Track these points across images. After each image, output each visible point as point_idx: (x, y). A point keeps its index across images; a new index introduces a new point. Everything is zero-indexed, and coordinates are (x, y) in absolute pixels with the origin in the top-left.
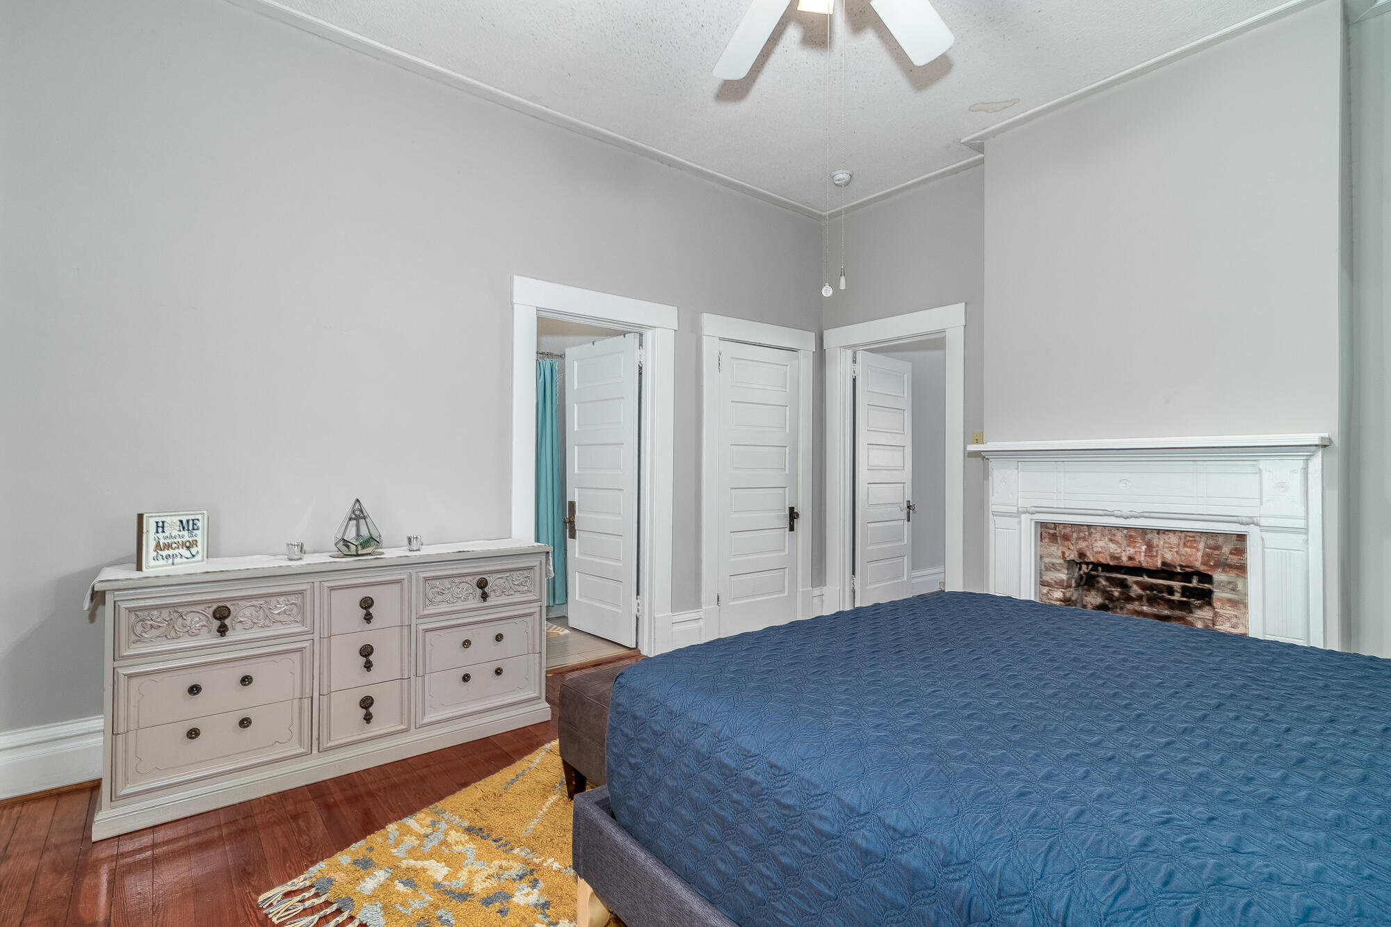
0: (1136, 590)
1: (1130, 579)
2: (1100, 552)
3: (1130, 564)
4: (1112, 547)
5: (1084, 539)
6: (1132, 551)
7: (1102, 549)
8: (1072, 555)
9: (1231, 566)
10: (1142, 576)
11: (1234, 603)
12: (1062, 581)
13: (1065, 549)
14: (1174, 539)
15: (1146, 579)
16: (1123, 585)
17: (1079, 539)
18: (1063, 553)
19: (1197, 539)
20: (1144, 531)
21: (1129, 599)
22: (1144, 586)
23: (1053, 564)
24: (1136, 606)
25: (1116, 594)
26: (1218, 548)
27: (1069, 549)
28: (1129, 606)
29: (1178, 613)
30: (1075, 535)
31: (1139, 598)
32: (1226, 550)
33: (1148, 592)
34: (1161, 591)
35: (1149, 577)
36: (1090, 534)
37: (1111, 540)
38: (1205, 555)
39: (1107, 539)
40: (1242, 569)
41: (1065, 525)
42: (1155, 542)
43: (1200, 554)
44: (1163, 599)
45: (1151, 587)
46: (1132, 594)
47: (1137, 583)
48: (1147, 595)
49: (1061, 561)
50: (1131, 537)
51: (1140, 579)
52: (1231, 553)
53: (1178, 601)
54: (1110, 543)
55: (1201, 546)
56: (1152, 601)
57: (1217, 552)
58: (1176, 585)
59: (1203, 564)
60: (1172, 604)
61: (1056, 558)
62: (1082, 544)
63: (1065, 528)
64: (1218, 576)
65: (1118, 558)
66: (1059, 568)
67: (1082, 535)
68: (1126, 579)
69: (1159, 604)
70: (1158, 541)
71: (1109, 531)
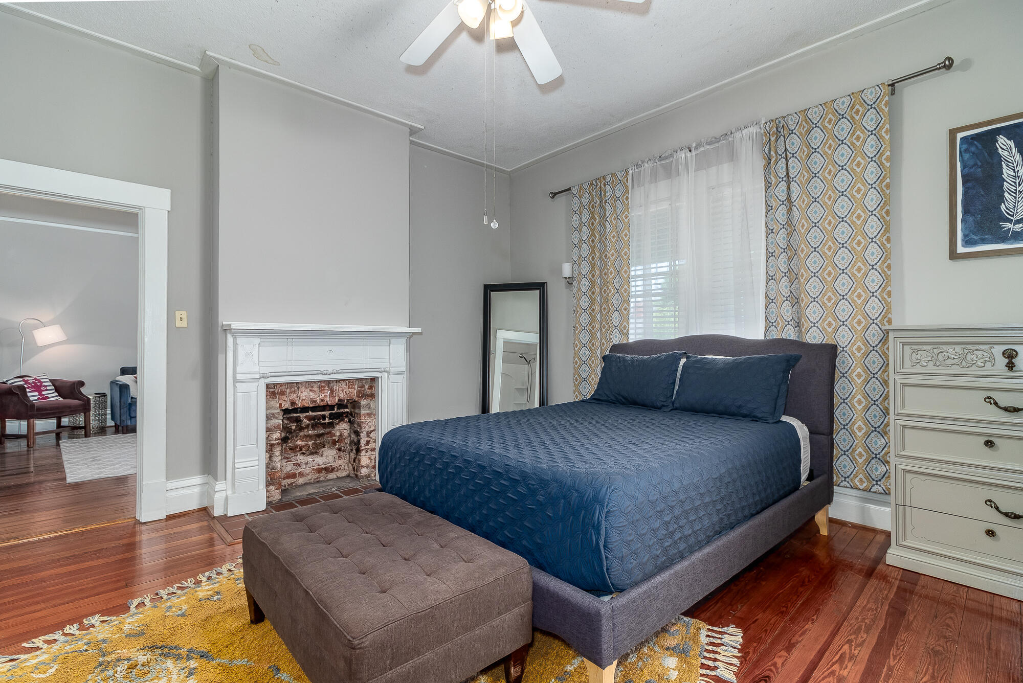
0: (306, 422)
1: (302, 415)
2: (304, 400)
3: (321, 404)
4: (312, 394)
5: (294, 392)
6: (323, 395)
7: (305, 397)
8: (287, 405)
9: (368, 396)
10: (308, 412)
11: (369, 415)
12: (279, 425)
13: (281, 401)
14: (343, 385)
15: (311, 413)
16: (298, 420)
17: (291, 393)
18: (280, 405)
19: (354, 383)
20: (329, 382)
21: (301, 429)
22: (309, 418)
23: (273, 414)
24: (305, 432)
25: (294, 427)
26: (363, 387)
27: (284, 401)
28: (301, 434)
29: (328, 430)
30: (288, 391)
31: (307, 427)
32: (366, 387)
33: (312, 421)
34: (318, 420)
35: (312, 412)
36: (298, 388)
37: (311, 390)
38: (359, 392)
39: (308, 390)
40: (373, 396)
41: (281, 384)
42: (335, 388)
43: (355, 391)
44: (320, 424)
45: (313, 418)
46: (303, 425)
47: (306, 417)
48: (312, 423)
49: (279, 411)
50: (322, 386)
51: (307, 414)
52: (368, 389)
53: (328, 423)
54: (311, 392)
55: (356, 387)
56: (314, 426)
57: (363, 389)
58: (327, 413)
59: (357, 396)
60: (324, 426)
61: (275, 409)
62: (293, 396)
63: (281, 386)
64: (363, 402)
65: (315, 402)
66: (277, 416)
67: (293, 390)
68: (299, 416)
69: (318, 427)
70: (336, 387)
71: (309, 384)
